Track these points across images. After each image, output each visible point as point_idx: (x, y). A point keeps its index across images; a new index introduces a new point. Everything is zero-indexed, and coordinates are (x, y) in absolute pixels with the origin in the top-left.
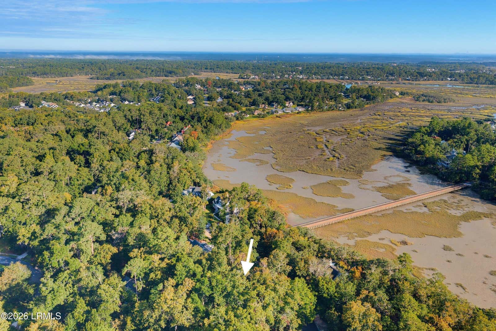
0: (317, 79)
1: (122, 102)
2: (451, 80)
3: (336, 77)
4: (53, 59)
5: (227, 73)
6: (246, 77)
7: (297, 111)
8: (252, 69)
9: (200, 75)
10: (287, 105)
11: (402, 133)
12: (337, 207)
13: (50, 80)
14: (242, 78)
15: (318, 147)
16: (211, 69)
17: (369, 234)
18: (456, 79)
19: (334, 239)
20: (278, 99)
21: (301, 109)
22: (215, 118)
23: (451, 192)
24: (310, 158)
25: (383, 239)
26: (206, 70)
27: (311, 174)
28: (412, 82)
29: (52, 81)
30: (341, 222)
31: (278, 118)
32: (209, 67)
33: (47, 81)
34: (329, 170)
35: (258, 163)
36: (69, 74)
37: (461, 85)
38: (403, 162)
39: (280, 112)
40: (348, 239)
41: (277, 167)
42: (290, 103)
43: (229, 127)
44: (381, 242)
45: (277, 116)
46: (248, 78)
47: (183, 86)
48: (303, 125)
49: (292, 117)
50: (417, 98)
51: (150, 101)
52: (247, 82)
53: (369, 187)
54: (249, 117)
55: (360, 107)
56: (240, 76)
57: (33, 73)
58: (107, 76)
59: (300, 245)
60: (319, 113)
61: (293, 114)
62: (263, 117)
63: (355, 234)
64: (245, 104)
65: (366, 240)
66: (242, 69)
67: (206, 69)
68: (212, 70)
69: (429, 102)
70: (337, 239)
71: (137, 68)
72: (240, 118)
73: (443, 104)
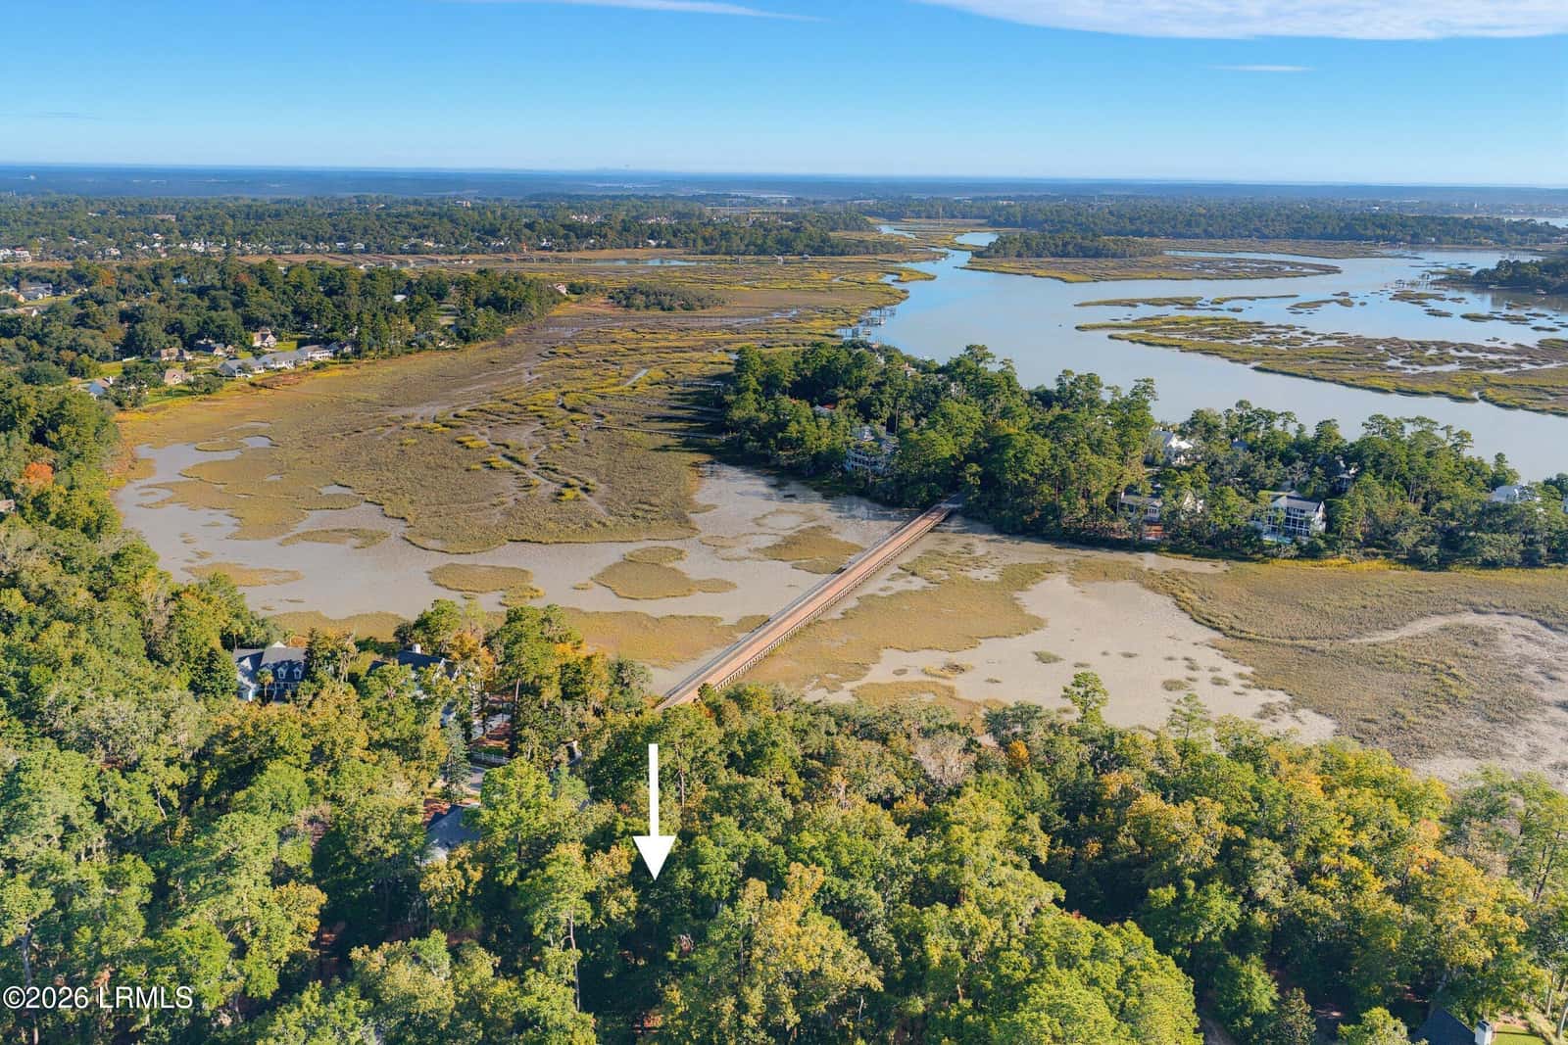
0: (260, 253)
2: (658, 246)
3: (321, 246)
7: (311, 365)
10: (257, 344)
11: (682, 400)
12: (722, 619)
15: (492, 465)
18: (669, 242)
21: (321, 355)
23: (932, 530)
27: (555, 546)
28: (561, 255)
31: (263, 391)
34: (595, 525)
35: (356, 542)
37: (691, 257)
38: (758, 474)
39: (256, 371)
41: (434, 544)
42: (264, 337)
44: (903, 678)
45: (254, 384)
48: (372, 405)
49: (306, 381)
50: (624, 298)
53: (740, 551)
55: (493, 332)
60: (385, 362)
61: (301, 372)
62: (207, 391)
63: (833, 676)
64: (99, 351)
69: (663, 309)
73: (700, 312)
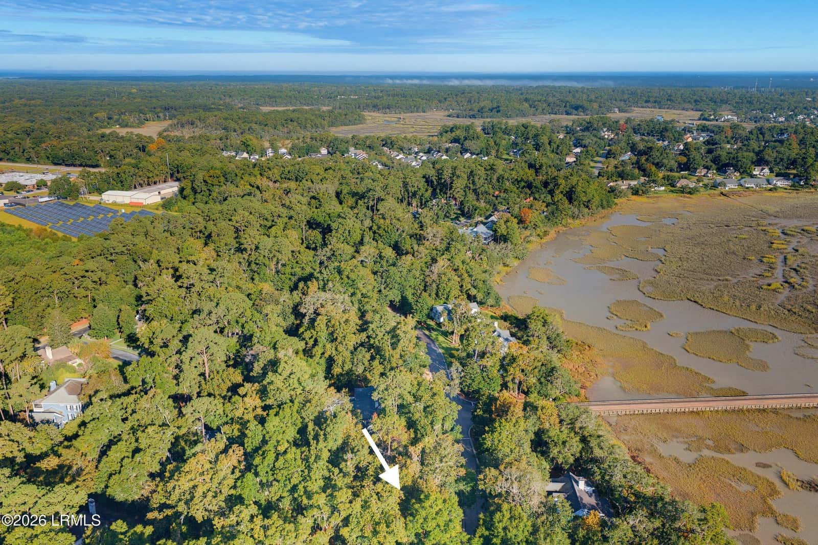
1: (461, 153)
4: (415, 85)
5: (683, 109)
6: (712, 117)
7: (770, 187)
8: (737, 103)
9: (629, 112)
10: (755, 173)
12: (713, 382)
13: (392, 117)
14: (705, 119)
15: (765, 260)
16: (655, 102)
17: (742, 448)
19: (655, 442)
20: (738, 161)
21: (781, 183)
22: (579, 189)
24: (729, 278)
25: (765, 466)
26: (645, 105)
29: (393, 119)
30: (697, 413)
31: (722, 197)
32: (652, 100)
33: (387, 119)
34: (753, 307)
35: (616, 277)
36: (420, 109)
39: (731, 186)
40: (686, 449)
41: (648, 289)
42: (763, 169)
43: (609, 206)
45: (722, 193)
46: (717, 120)
47: (577, 132)
48: (765, 214)
51: (508, 154)
52: (704, 127)
54: (665, 191)
56: (702, 115)
57: (374, 106)
58: (472, 113)
59: (549, 437)
61: (758, 190)
62: (690, 193)
63: (710, 443)
64: (668, 166)
65: (723, 459)
66: (715, 102)
67: (647, 102)
68: (658, 103)
70: (661, 444)
71: (526, 100)
72: (640, 192)
